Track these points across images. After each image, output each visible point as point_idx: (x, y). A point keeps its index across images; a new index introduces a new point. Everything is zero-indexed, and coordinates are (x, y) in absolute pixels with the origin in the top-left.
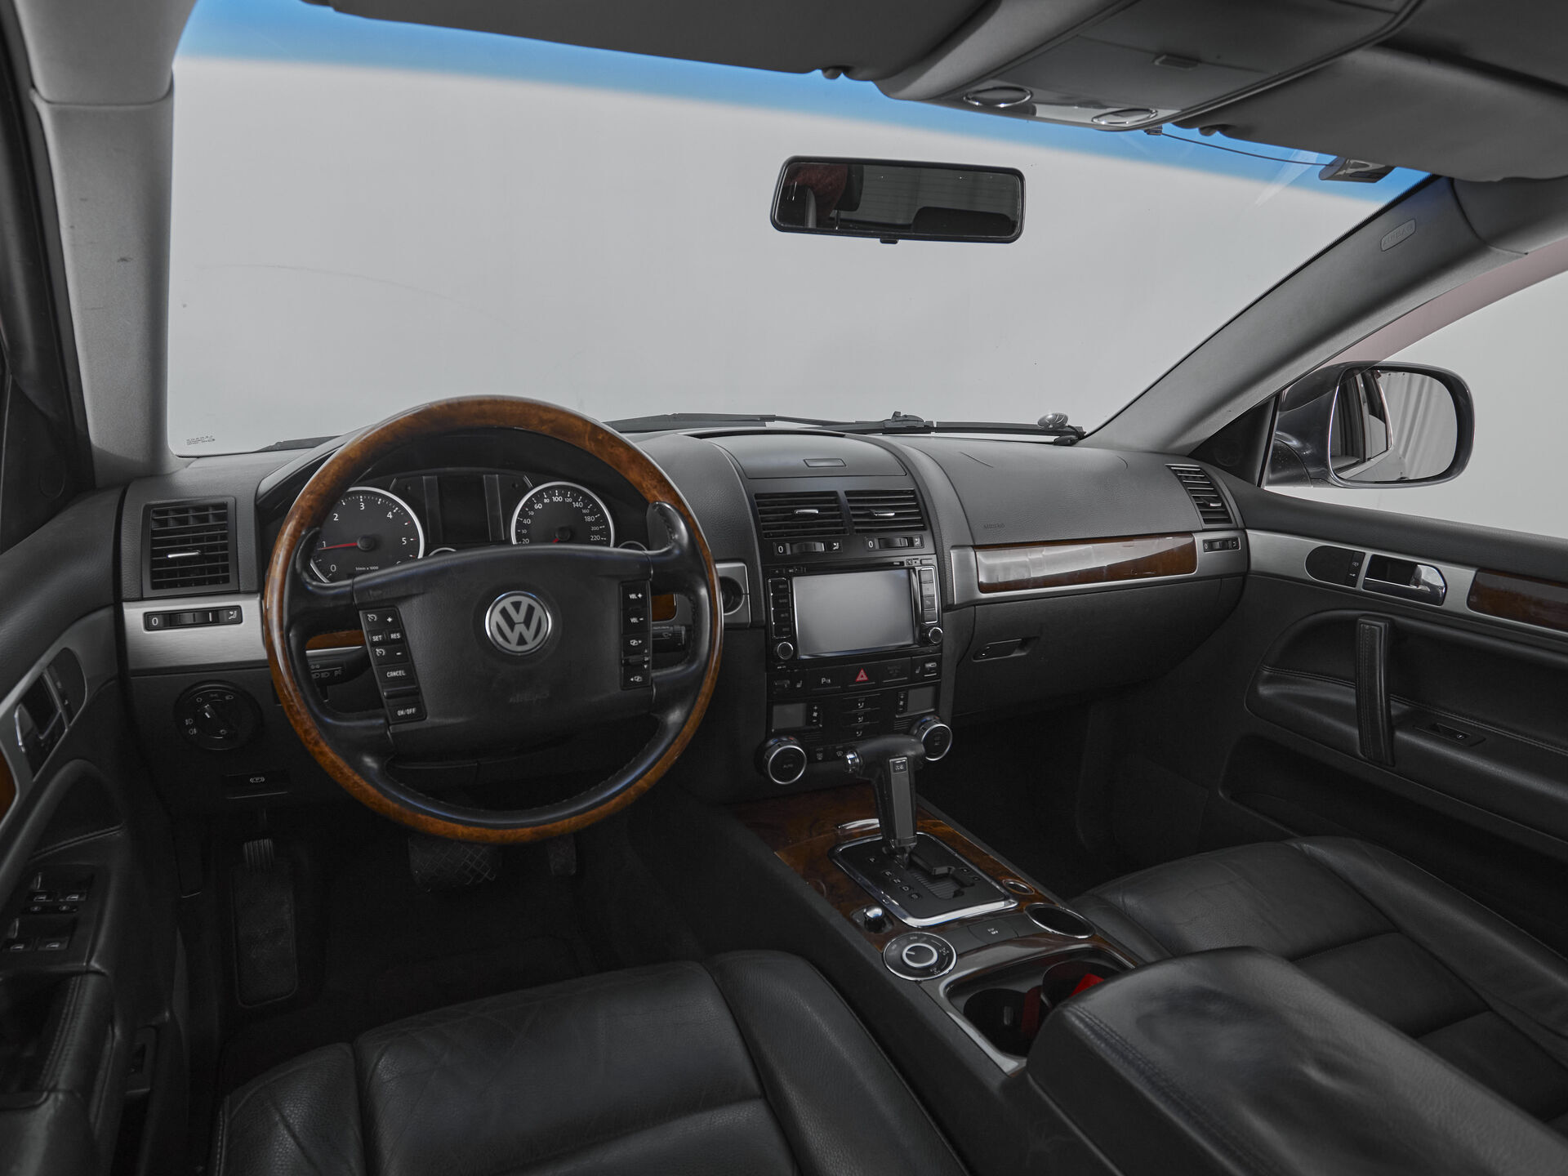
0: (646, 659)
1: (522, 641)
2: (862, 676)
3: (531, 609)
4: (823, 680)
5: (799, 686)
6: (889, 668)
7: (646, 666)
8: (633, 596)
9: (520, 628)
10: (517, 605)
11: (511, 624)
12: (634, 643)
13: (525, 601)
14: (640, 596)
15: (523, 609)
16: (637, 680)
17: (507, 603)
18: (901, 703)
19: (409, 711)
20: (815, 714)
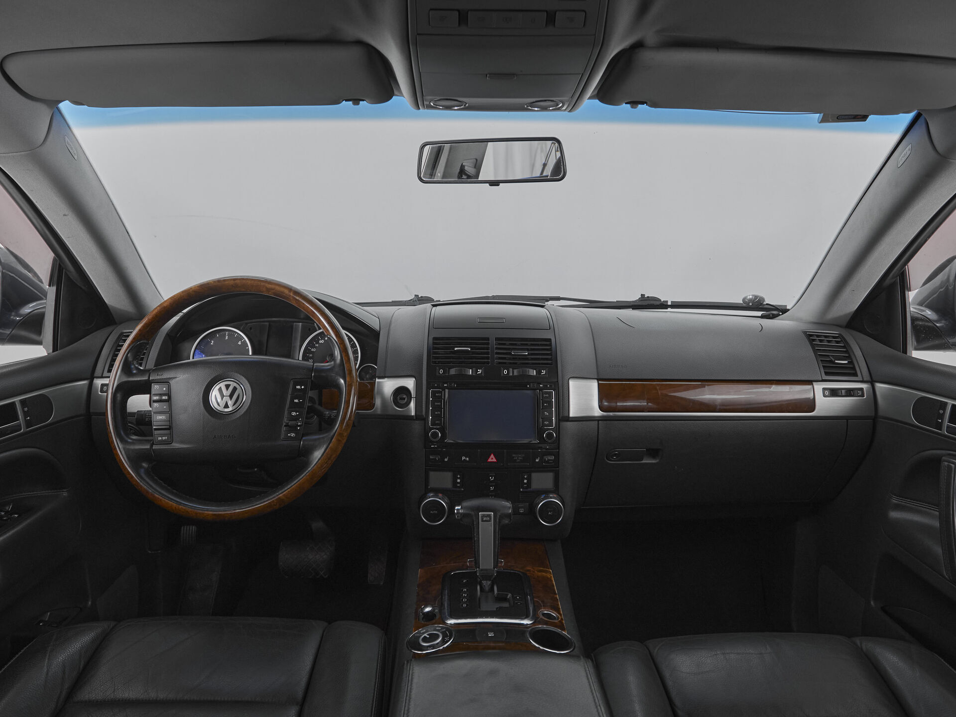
0: (299, 424)
1: (226, 406)
2: (492, 459)
3: (235, 389)
4: (463, 458)
5: (446, 460)
6: (514, 455)
7: (299, 428)
8: (298, 387)
9: (227, 399)
10: (227, 387)
11: (222, 396)
12: (294, 414)
13: (233, 384)
14: (303, 387)
15: (231, 389)
16: (292, 436)
17: (222, 385)
18: (525, 481)
19: (164, 438)
20: (459, 481)
